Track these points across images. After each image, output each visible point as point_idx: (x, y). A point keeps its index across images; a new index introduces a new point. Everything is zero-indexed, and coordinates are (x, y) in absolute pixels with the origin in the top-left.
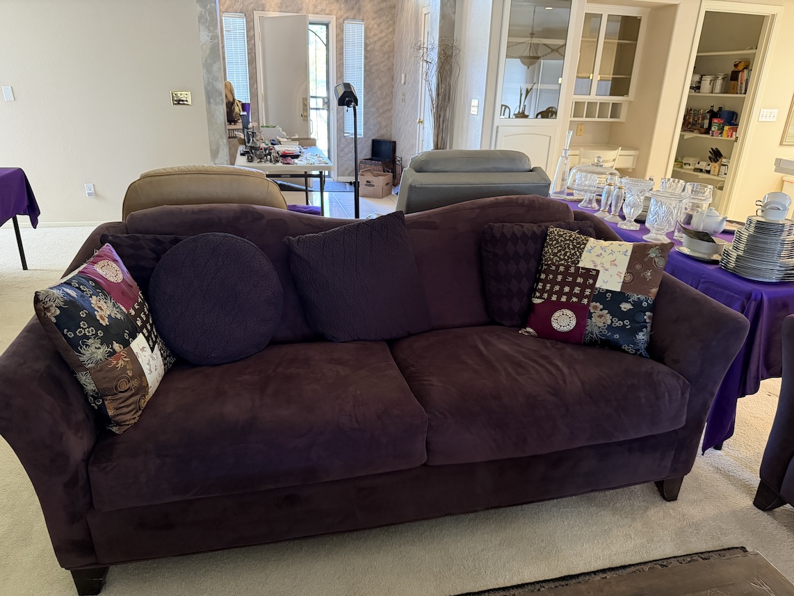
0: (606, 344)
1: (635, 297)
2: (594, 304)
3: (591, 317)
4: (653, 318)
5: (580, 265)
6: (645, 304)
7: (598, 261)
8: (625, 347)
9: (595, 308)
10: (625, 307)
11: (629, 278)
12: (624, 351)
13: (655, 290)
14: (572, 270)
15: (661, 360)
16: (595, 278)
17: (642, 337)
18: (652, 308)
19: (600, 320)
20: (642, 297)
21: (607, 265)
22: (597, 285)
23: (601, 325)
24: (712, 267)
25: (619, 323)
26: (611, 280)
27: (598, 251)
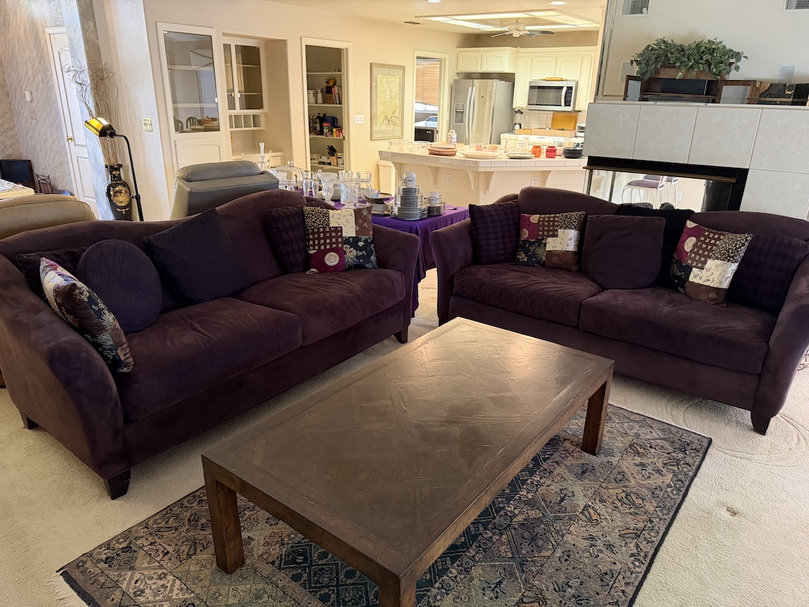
0: (358, 267)
1: (364, 238)
2: (345, 246)
3: (346, 254)
4: (374, 247)
5: (331, 225)
6: (369, 241)
7: (339, 222)
8: (367, 265)
9: (346, 248)
10: (361, 244)
11: (358, 228)
12: (367, 268)
13: (371, 232)
14: (327, 229)
15: (385, 267)
16: (341, 231)
17: (373, 258)
18: (373, 242)
19: (351, 254)
20: (367, 237)
21: (345, 223)
22: (344, 235)
23: (352, 256)
24: (387, 218)
25: (360, 254)
26: (349, 231)
27: (337, 216)
